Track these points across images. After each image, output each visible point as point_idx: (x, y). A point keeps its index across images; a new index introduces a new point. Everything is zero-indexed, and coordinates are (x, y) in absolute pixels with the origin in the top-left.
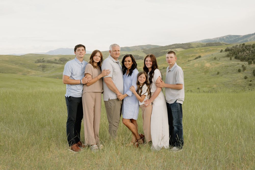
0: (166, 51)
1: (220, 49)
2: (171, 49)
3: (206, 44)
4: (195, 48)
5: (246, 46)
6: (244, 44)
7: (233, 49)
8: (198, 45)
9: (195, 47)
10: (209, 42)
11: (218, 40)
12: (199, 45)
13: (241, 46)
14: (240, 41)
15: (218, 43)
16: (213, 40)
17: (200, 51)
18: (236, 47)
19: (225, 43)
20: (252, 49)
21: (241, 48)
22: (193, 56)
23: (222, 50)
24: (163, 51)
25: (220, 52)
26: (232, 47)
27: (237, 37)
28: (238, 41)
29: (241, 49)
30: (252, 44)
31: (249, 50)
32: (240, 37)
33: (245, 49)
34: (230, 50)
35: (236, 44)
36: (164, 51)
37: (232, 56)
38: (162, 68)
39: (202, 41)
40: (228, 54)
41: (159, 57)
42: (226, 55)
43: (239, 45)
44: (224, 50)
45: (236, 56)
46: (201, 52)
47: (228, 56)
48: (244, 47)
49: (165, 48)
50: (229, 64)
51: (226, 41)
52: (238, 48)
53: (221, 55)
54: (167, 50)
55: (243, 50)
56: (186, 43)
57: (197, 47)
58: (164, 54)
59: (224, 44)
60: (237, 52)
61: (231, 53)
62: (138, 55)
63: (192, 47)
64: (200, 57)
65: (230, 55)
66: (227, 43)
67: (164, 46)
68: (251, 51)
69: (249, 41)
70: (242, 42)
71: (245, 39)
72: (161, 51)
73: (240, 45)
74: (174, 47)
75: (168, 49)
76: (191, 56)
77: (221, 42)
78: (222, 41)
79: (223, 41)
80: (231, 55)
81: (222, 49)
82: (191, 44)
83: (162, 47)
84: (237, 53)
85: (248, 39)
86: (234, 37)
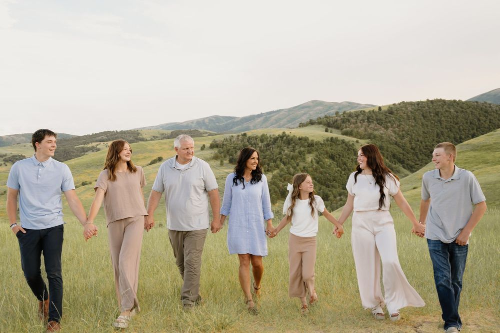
0: (86, 146)
1: (201, 144)
2: (97, 141)
3: (172, 132)
4: (149, 141)
5: (249, 137)
6: (245, 135)
7: (226, 145)
8: (155, 135)
9: (148, 139)
10: (178, 129)
11: (193, 125)
12: (158, 135)
13: (240, 138)
14: (235, 129)
15: (196, 130)
16: (185, 124)
17: (160, 147)
18: (230, 140)
19: (208, 131)
20: (260, 144)
21: (240, 142)
22: (145, 158)
23: (204, 146)
24: (80, 146)
25: (200, 149)
26: (223, 139)
27: (231, 121)
28: (232, 128)
29: (240, 144)
30: (260, 135)
31: (254, 145)
32: (236, 120)
33: (247, 143)
34: (219, 146)
35: (231, 135)
36: (83, 146)
37: (223, 157)
38: (81, 183)
39: (162, 126)
40: (216, 154)
41: (71, 159)
42: (213, 155)
43: (235, 135)
44: (208, 145)
45: (231, 157)
46: (161, 149)
47: (216, 158)
48: (245, 140)
49: (85, 141)
50: (219, 174)
51: (209, 127)
52: (235, 143)
53: (202, 155)
54: (88, 143)
55: (243, 145)
56: (130, 130)
57: (152, 140)
58: (83, 153)
59: (207, 135)
60: (234, 150)
61: (222, 153)
62: (23, 155)
63: (143, 140)
64: (160, 159)
65: (220, 155)
66: (211, 132)
67: (83, 136)
68: (258, 148)
69: (253, 129)
70: (240, 131)
71: (245, 125)
72: (76, 147)
73: (238, 136)
74: (105, 137)
75: (91, 142)
76: (141, 157)
77: (201, 130)
78: (201, 128)
79: (203, 127)
80: (222, 155)
81: (203, 143)
82: (140, 133)
83: (78, 138)
84: (232, 152)
85: (251, 125)
86: (224, 120)
